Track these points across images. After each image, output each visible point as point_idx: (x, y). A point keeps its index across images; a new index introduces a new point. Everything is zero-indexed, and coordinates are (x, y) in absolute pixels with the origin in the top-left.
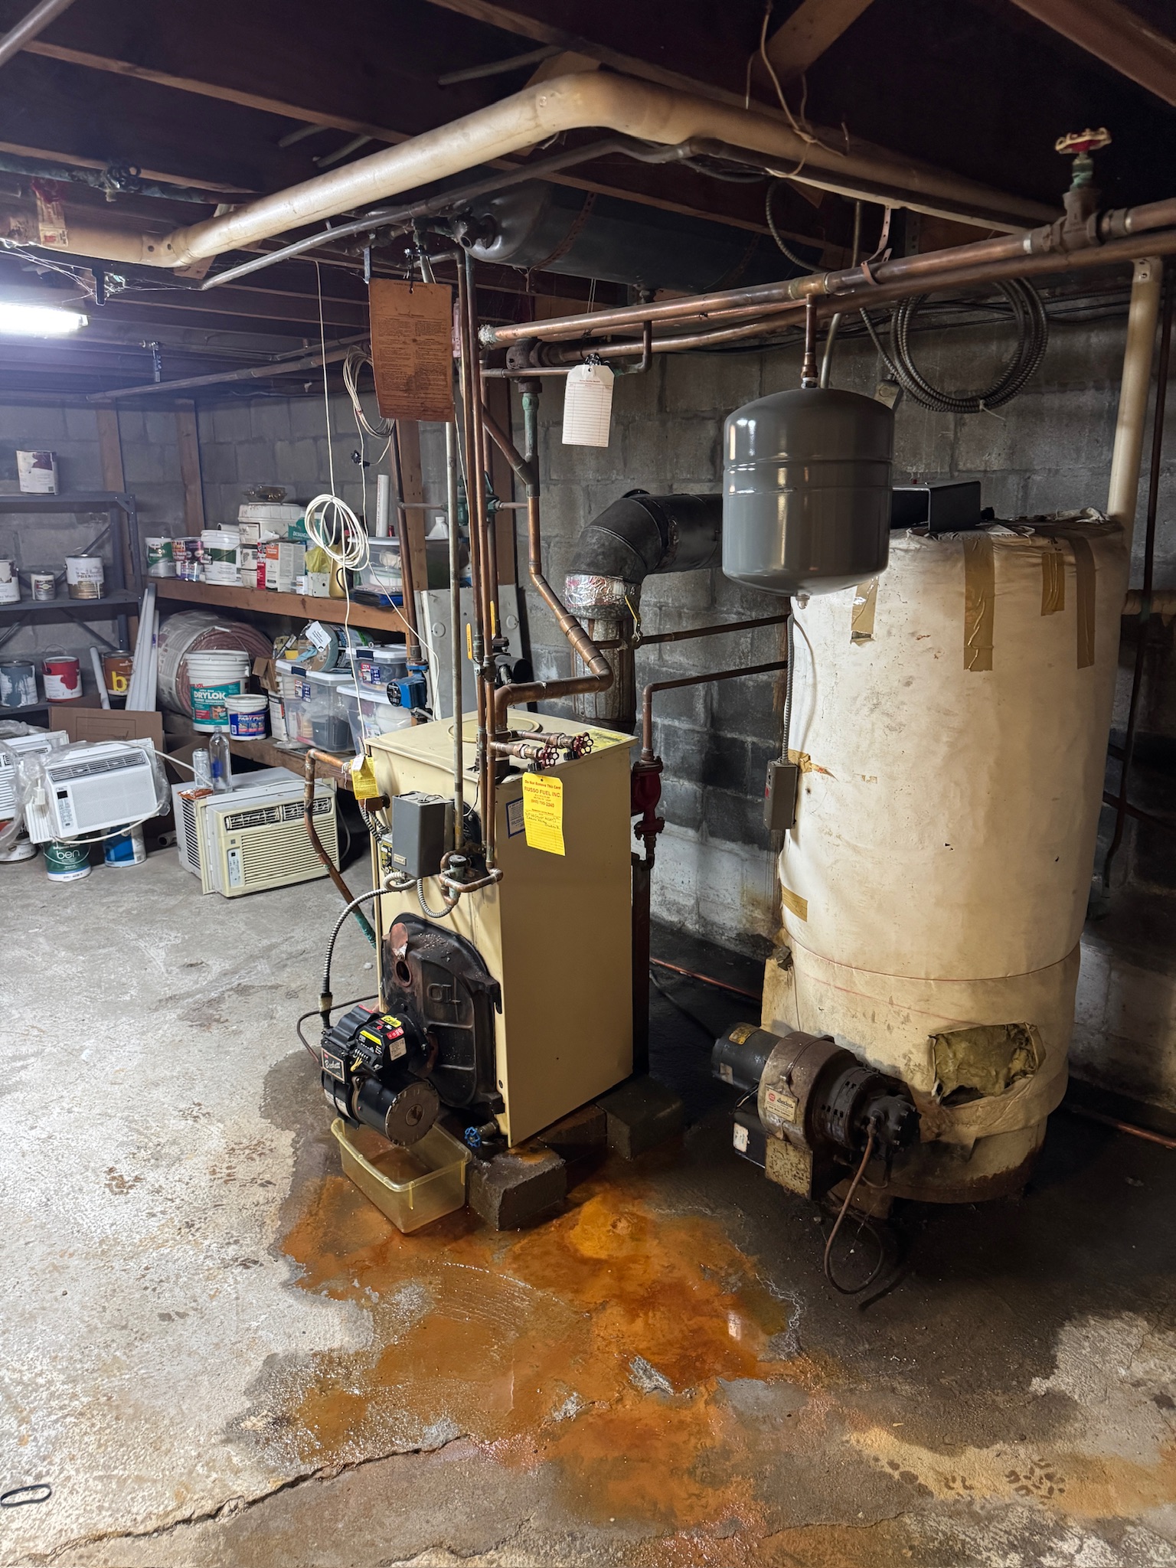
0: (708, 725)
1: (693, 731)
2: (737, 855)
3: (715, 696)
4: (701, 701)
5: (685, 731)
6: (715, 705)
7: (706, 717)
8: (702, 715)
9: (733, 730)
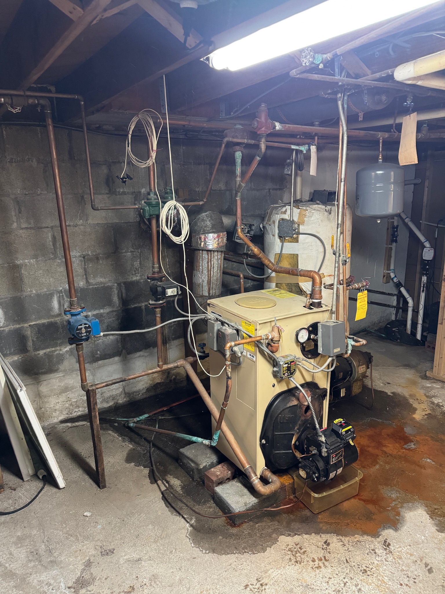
0: (121, 306)
1: (113, 311)
2: (143, 356)
3: (124, 291)
4: (116, 296)
5: (107, 313)
6: (124, 295)
7: (120, 303)
8: (117, 302)
9: (135, 303)
